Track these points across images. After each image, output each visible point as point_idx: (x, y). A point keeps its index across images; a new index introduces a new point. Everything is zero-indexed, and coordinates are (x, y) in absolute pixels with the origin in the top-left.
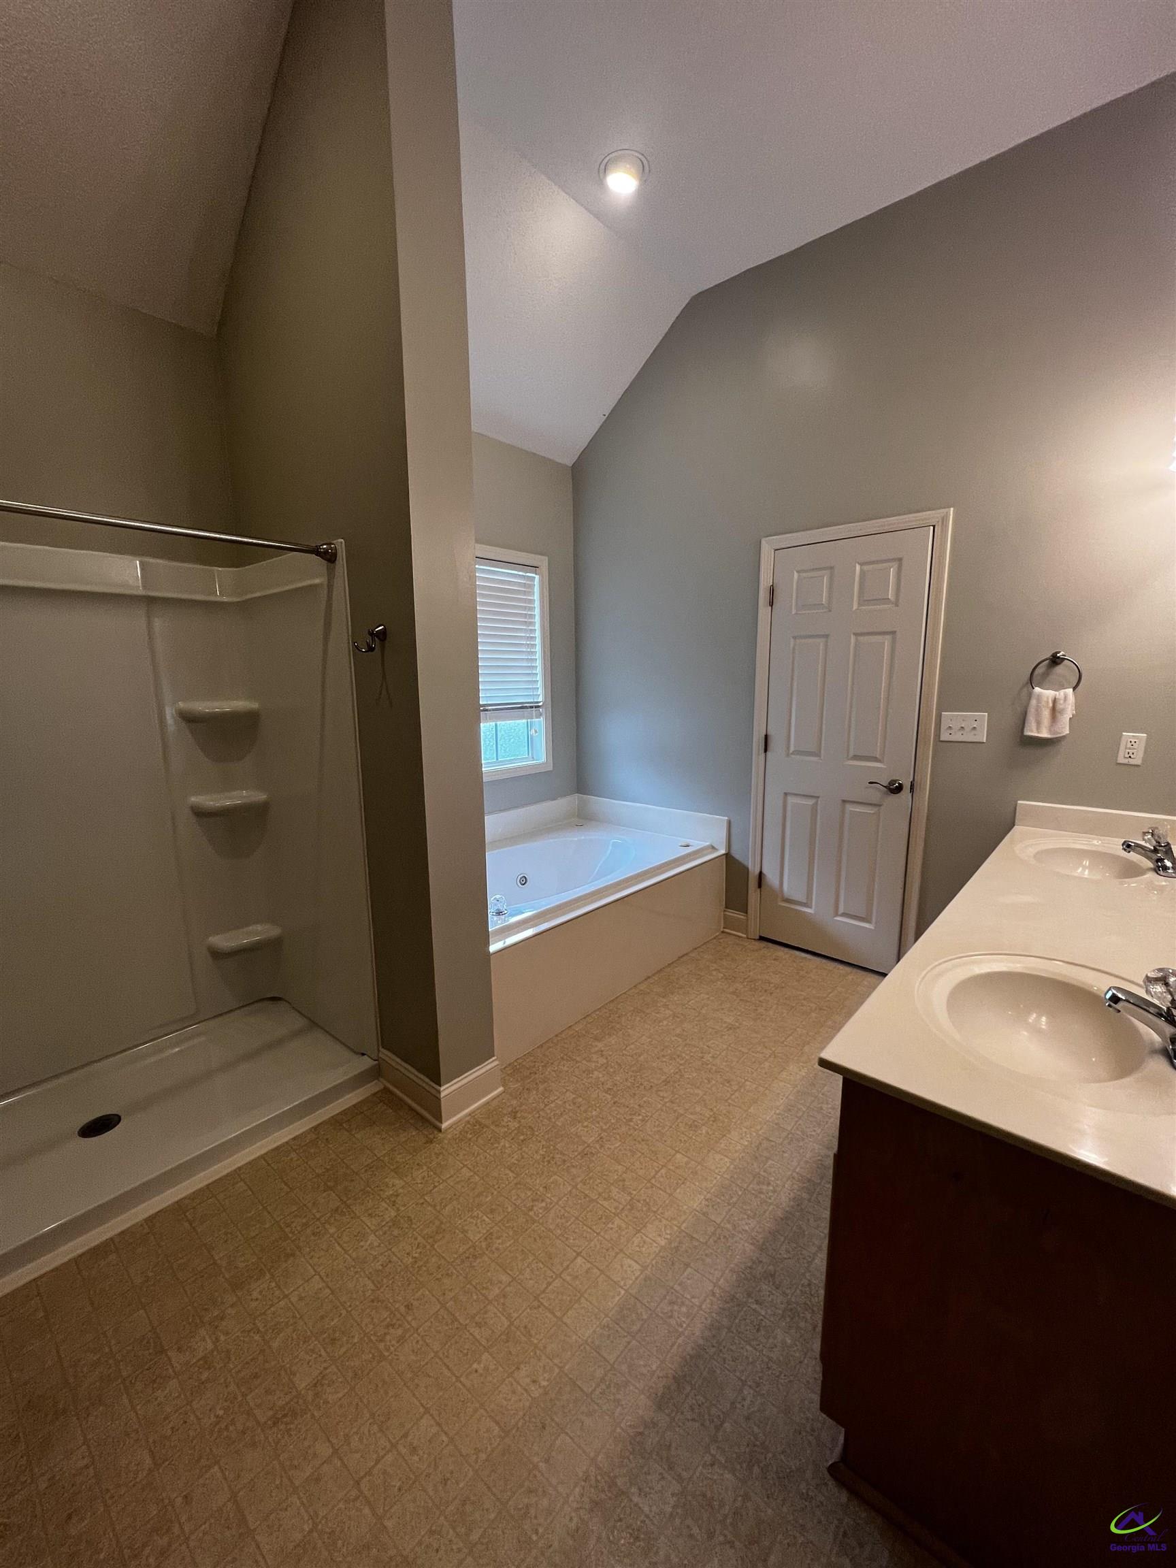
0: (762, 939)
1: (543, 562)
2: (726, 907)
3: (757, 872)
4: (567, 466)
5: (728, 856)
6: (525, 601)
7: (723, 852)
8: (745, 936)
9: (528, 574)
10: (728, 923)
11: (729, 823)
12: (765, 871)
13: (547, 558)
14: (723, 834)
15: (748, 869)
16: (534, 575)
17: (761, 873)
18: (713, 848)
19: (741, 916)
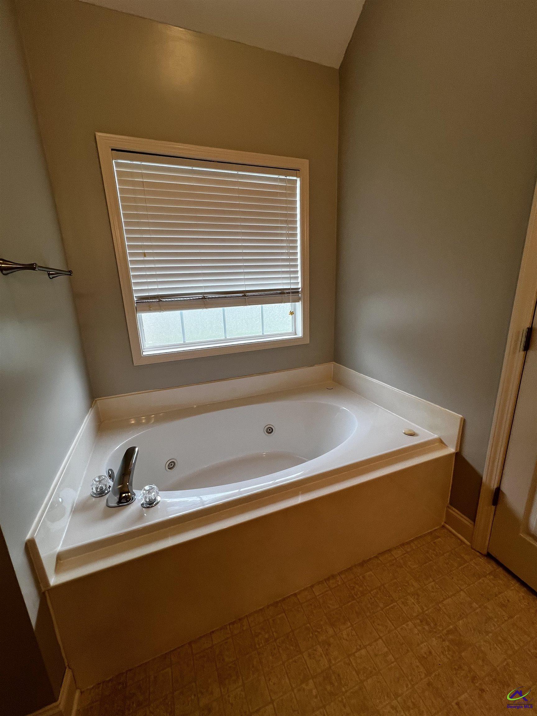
0: (489, 556)
1: (304, 164)
2: (451, 503)
3: (494, 485)
4: (333, 68)
5: (458, 455)
6: (286, 202)
7: (452, 450)
8: (468, 543)
9: (288, 178)
10: (450, 519)
11: (464, 424)
12: (504, 488)
13: (308, 161)
14: (455, 431)
15: (481, 478)
16: (295, 178)
17: (498, 490)
18: (441, 442)
19: (466, 521)
